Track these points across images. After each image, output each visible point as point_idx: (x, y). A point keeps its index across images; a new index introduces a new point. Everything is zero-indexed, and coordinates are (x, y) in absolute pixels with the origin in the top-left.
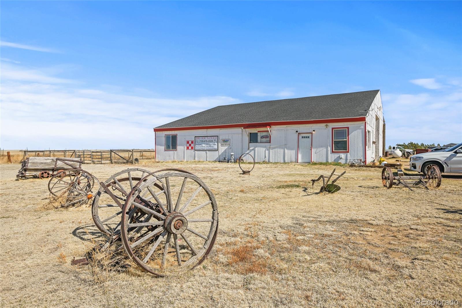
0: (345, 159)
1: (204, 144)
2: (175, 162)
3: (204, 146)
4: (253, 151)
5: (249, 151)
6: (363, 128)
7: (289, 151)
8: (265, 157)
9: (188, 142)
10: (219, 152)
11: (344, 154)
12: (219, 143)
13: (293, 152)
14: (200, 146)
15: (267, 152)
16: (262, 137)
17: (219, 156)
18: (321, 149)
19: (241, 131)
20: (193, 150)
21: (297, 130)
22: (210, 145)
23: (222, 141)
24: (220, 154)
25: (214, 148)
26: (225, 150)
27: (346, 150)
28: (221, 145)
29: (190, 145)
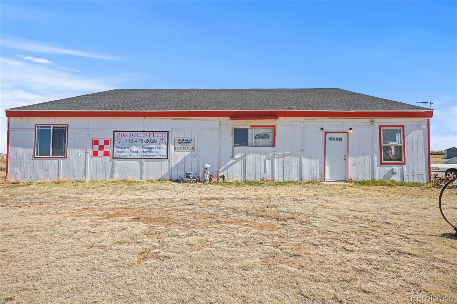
0: (400, 174)
1: (136, 146)
2: (64, 182)
3: (136, 150)
4: (242, 161)
5: (234, 161)
6: (424, 128)
7: (310, 161)
8: (265, 171)
9: (96, 142)
10: (169, 162)
11: (398, 167)
12: (170, 145)
13: (317, 163)
14: (126, 150)
15: (268, 162)
16: (257, 137)
17: (171, 170)
18: (362, 158)
19: (219, 124)
20: (109, 159)
21: (322, 127)
22: (149, 148)
23: (177, 142)
24: (172, 166)
25: (158, 154)
26: (184, 158)
27: (401, 160)
28: (175, 148)
29: (101, 148)
